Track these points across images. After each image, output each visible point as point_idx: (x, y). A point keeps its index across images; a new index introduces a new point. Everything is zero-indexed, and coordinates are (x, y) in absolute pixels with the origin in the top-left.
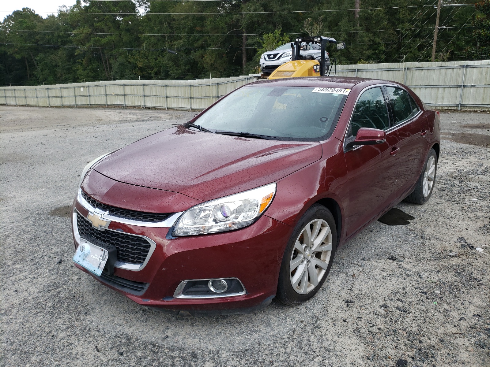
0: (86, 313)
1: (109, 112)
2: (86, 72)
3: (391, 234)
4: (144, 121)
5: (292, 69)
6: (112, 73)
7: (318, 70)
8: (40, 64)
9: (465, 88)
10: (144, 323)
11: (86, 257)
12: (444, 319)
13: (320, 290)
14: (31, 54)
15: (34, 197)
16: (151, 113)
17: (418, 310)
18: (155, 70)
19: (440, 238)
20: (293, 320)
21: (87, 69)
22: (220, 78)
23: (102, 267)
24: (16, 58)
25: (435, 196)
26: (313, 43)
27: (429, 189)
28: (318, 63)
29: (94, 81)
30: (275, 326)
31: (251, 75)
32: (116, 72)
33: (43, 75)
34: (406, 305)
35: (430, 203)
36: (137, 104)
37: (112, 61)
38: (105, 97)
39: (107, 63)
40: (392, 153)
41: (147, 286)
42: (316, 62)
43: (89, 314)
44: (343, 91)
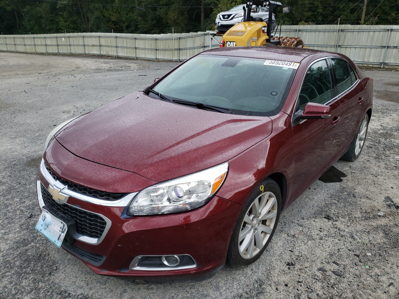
0: (50, 273)
1: (87, 61)
2: (67, 23)
3: (327, 192)
4: (115, 70)
5: (243, 29)
6: (90, 26)
7: (266, 31)
8: (27, 16)
9: (389, 49)
10: (103, 285)
11: (47, 227)
12: (375, 284)
13: (265, 252)
14: (20, 6)
15: (13, 146)
16: (123, 62)
17: (351, 275)
18: (126, 24)
19: (370, 197)
20: (240, 284)
21: (67, 21)
22: (181, 33)
23: (62, 239)
24: (7, 9)
25: (364, 153)
26: (262, 6)
27: (360, 148)
28: (266, 25)
29: (74, 32)
30: (223, 290)
31: (207, 32)
32: (93, 25)
33: (29, 24)
34: (341, 268)
35: (360, 160)
36: (111, 53)
37: (89, 15)
38: (83, 47)
39: (84, 17)
40: (333, 122)
41: (104, 258)
42: (265, 24)
43: (53, 275)
44: (292, 64)
